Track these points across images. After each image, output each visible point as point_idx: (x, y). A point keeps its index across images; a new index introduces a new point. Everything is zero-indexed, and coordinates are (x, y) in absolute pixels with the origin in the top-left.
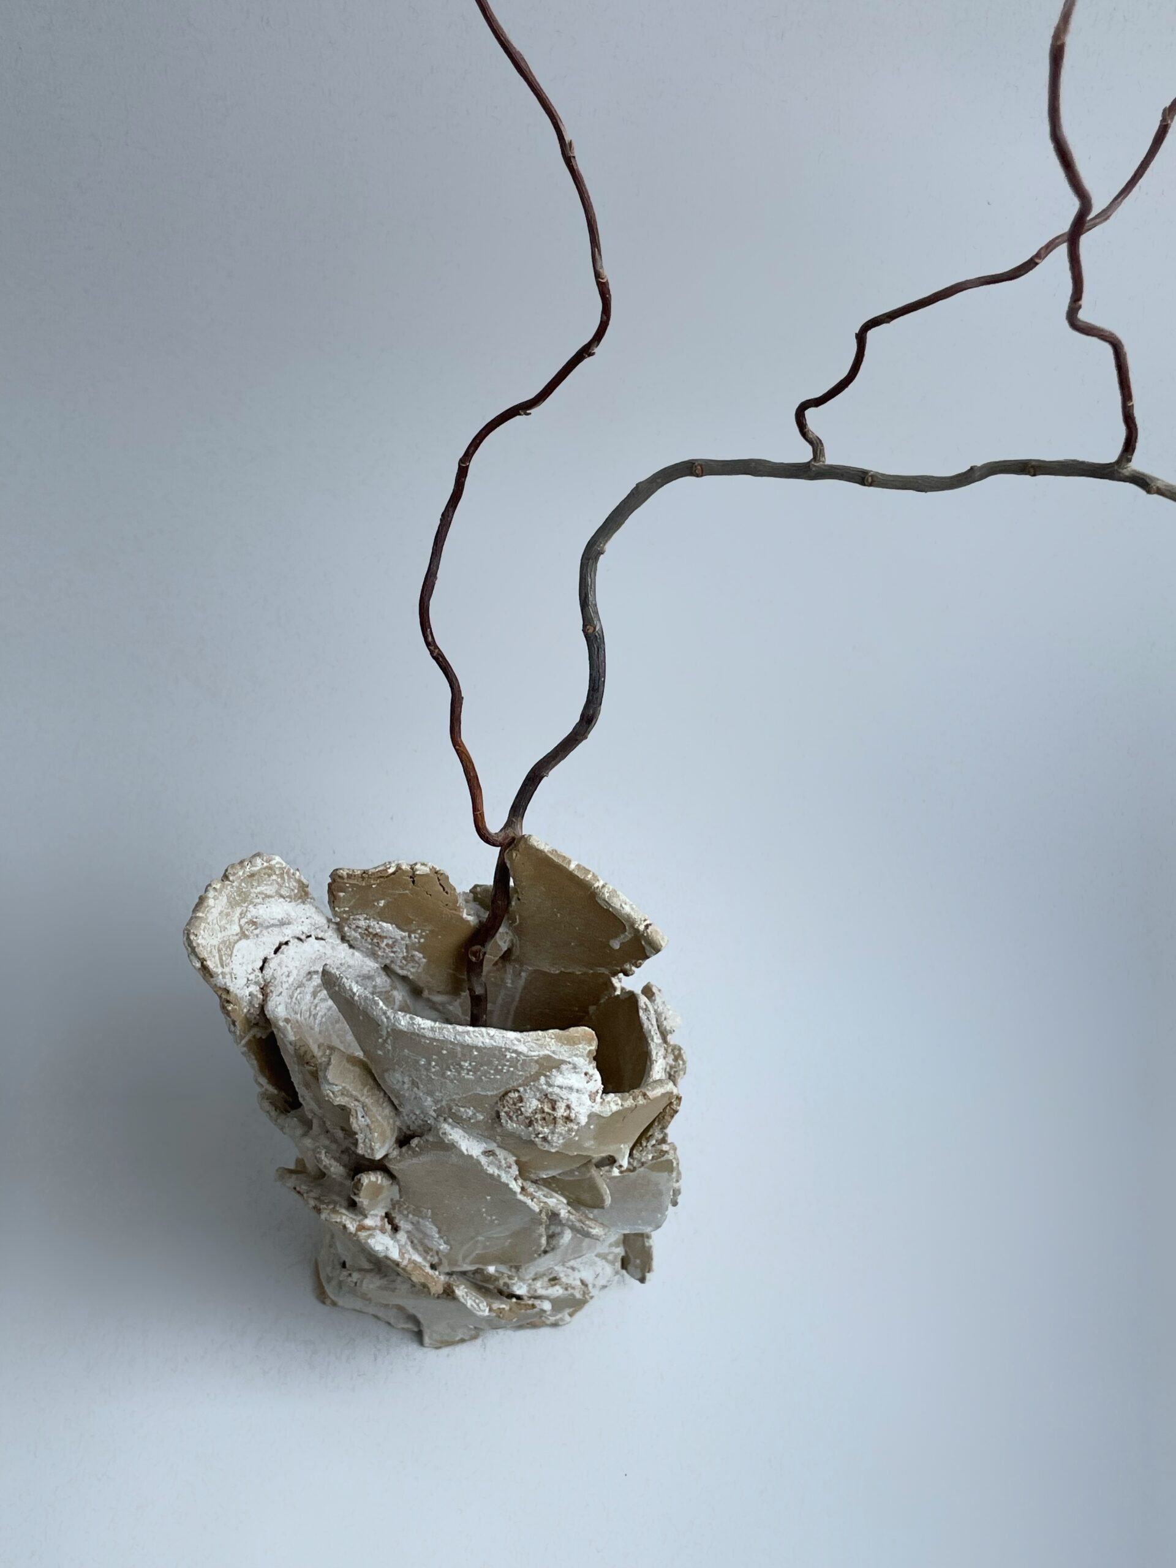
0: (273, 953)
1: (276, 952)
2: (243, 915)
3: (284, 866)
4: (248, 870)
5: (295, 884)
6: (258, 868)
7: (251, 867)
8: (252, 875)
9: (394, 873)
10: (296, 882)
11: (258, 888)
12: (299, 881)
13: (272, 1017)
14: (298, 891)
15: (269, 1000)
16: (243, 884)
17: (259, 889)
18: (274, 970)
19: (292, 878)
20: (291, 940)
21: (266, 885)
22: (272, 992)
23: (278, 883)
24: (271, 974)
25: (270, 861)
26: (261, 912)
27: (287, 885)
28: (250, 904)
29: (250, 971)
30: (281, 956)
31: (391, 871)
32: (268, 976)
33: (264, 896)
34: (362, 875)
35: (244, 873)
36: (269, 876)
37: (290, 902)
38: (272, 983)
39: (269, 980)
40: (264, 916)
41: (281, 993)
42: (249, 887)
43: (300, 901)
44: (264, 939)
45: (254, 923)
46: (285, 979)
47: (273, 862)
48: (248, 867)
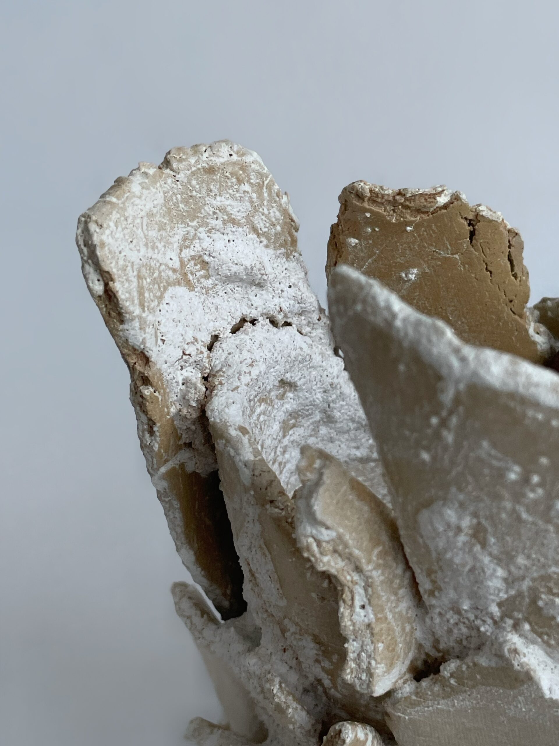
0: (229, 327)
1: (235, 330)
2: (187, 243)
3: (265, 171)
4: (204, 158)
5: (278, 214)
6: (222, 160)
7: (210, 156)
8: (211, 170)
9: (445, 206)
10: (279, 211)
11: (218, 198)
12: (285, 212)
13: (218, 421)
14: (282, 228)
15: (216, 395)
16: (194, 182)
17: (219, 201)
18: (230, 354)
19: (275, 202)
20: (260, 319)
21: (232, 197)
22: (221, 383)
23: (252, 202)
24: (223, 359)
25: (243, 155)
26: (219, 245)
27: (266, 212)
28: (202, 226)
29: (189, 339)
30: (243, 336)
31: (442, 200)
32: (217, 362)
33: (226, 217)
34: (394, 197)
35: (197, 161)
36: (240, 181)
37: (267, 246)
38: (224, 372)
39: (218, 368)
40: (223, 256)
41: (237, 387)
42: (204, 191)
43: (283, 250)
44: (217, 301)
45: (205, 265)
46: (245, 369)
47: (248, 159)
48: (206, 155)
